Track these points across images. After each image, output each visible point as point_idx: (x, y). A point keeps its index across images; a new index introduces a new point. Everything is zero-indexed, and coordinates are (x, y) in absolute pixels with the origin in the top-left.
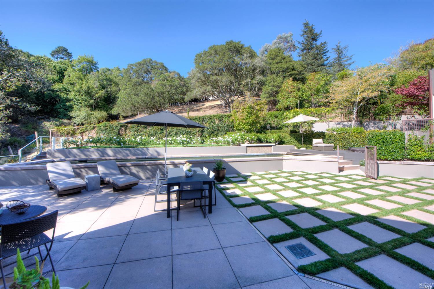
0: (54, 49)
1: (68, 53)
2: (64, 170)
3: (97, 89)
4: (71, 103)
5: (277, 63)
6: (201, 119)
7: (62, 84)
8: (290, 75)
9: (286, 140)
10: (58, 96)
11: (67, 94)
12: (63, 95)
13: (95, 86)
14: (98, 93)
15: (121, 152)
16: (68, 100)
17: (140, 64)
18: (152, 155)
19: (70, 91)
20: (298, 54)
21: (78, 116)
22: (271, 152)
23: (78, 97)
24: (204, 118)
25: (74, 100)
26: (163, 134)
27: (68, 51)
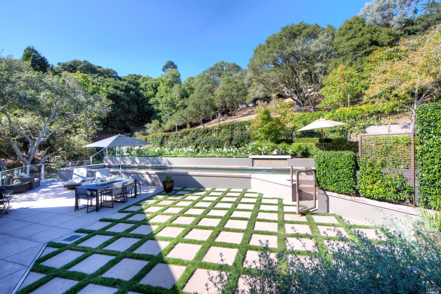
0: (164, 65)
1: (174, 65)
2: (82, 174)
3: (177, 99)
4: (160, 113)
5: (348, 40)
6: (230, 127)
7: (154, 98)
8: (365, 53)
9: (311, 152)
10: (153, 108)
11: (158, 106)
12: (155, 107)
13: (177, 97)
14: (178, 103)
15: (144, 161)
16: (159, 111)
17: (212, 69)
18: (165, 164)
19: (160, 104)
20: (422, 6)
21: (151, 127)
22: (285, 166)
23: (165, 108)
24: (233, 126)
25: (162, 111)
26: (194, 143)
27: (175, 64)
